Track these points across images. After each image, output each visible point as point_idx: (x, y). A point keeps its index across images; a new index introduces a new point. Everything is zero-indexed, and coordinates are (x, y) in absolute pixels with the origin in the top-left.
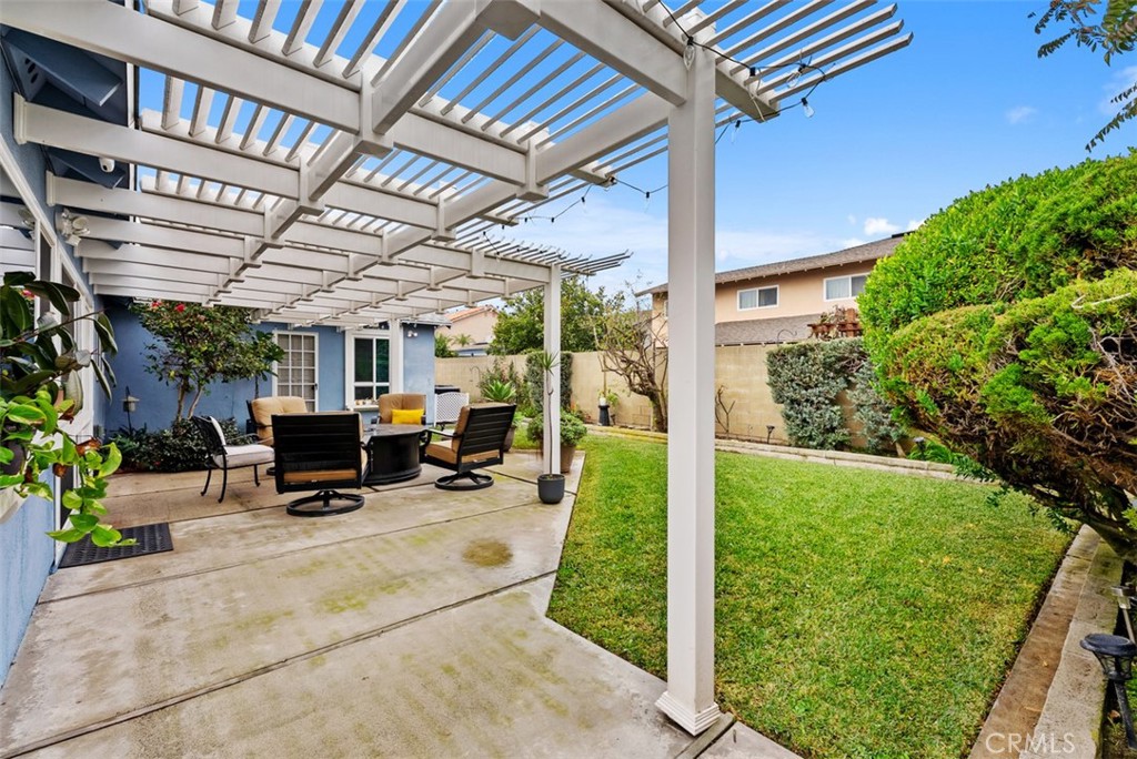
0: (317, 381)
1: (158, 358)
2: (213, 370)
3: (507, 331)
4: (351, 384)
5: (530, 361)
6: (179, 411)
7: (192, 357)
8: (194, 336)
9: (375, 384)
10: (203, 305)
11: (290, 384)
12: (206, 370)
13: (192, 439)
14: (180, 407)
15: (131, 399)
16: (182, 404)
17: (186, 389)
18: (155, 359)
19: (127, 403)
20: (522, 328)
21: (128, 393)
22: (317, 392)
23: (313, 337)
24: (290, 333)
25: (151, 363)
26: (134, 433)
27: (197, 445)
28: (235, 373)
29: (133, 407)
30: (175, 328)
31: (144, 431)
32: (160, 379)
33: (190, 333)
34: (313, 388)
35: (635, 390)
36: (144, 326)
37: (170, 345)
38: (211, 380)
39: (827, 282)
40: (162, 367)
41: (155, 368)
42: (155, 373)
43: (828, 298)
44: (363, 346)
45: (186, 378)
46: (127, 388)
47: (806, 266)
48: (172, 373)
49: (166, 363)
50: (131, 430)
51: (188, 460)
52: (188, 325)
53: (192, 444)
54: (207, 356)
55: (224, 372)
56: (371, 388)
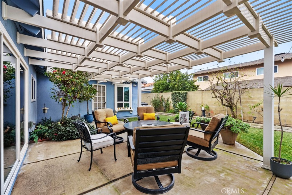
0: (106, 102)
1: (55, 93)
2: (75, 98)
3: (159, 85)
4: (116, 102)
5: (173, 94)
6: (63, 113)
7: (68, 92)
8: (69, 84)
9: (123, 102)
10: (73, 71)
11: (98, 102)
12: (73, 97)
13: (69, 127)
14: (63, 112)
15: (46, 108)
16: (64, 111)
17: (65, 105)
18: (54, 93)
19: (44, 110)
20: (163, 84)
21: (45, 106)
22: (106, 105)
23: (105, 86)
24: (97, 85)
25: (53, 95)
26: (47, 120)
27: (71, 129)
28: (83, 98)
29: (46, 111)
30: (62, 81)
31: (50, 119)
32: (56, 101)
33: (68, 82)
34: (105, 104)
35: (224, 105)
36: (50, 80)
37: (60, 88)
38: (75, 101)
39: (257, 69)
40: (57, 96)
41: (54, 97)
42: (54, 99)
43: (257, 74)
44: (120, 89)
45: (65, 100)
46: (44, 104)
47: (251, 64)
48: (61, 99)
49: (58, 95)
50: (46, 119)
51: (68, 136)
52: (67, 79)
53: (69, 129)
54: (73, 91)
55: (79, 98)
56: (122, 104)
